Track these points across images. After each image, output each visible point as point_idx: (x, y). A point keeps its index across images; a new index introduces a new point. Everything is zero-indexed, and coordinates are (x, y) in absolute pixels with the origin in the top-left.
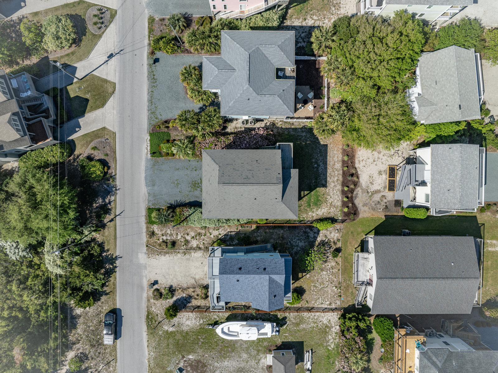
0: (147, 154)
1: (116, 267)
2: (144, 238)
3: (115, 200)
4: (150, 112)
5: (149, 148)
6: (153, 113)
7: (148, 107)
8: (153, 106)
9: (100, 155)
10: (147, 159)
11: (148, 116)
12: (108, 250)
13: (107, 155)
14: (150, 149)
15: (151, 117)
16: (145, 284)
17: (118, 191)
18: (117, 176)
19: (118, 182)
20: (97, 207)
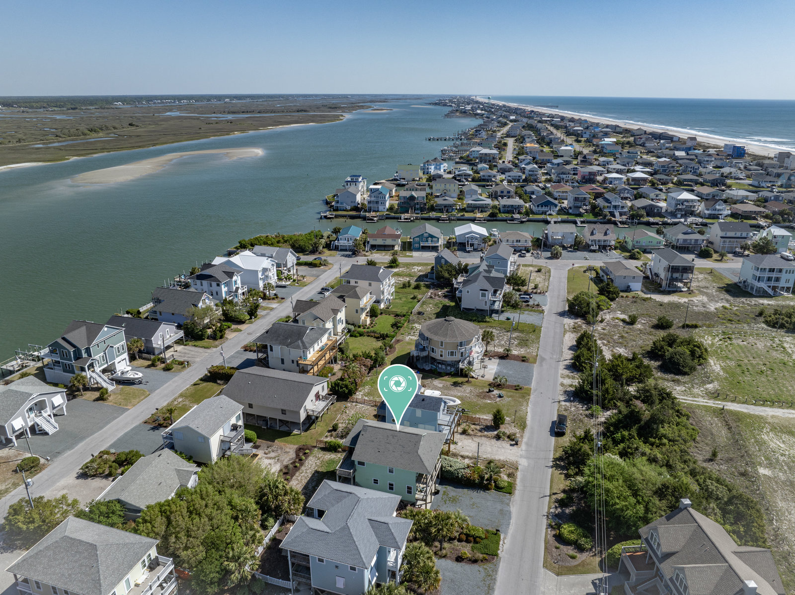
0: (504, 538)
1: (553, 461)
2: (519, 475)
3: (550, 508)
4: (493, 577)
5: (501, 543)
6: (489, 576)
7: (495, 583)
8: (488, 583)
9: (565, 550)
10: (506, 534)
11: (496, 574)
12: (561, 474)
13: (557, 548)
14: (500, 541)
15: (493, 572)
16: (523, 446)
17: (546, 514)
18: (545, 527)
19: (545, 522)
20: (572, 506)
